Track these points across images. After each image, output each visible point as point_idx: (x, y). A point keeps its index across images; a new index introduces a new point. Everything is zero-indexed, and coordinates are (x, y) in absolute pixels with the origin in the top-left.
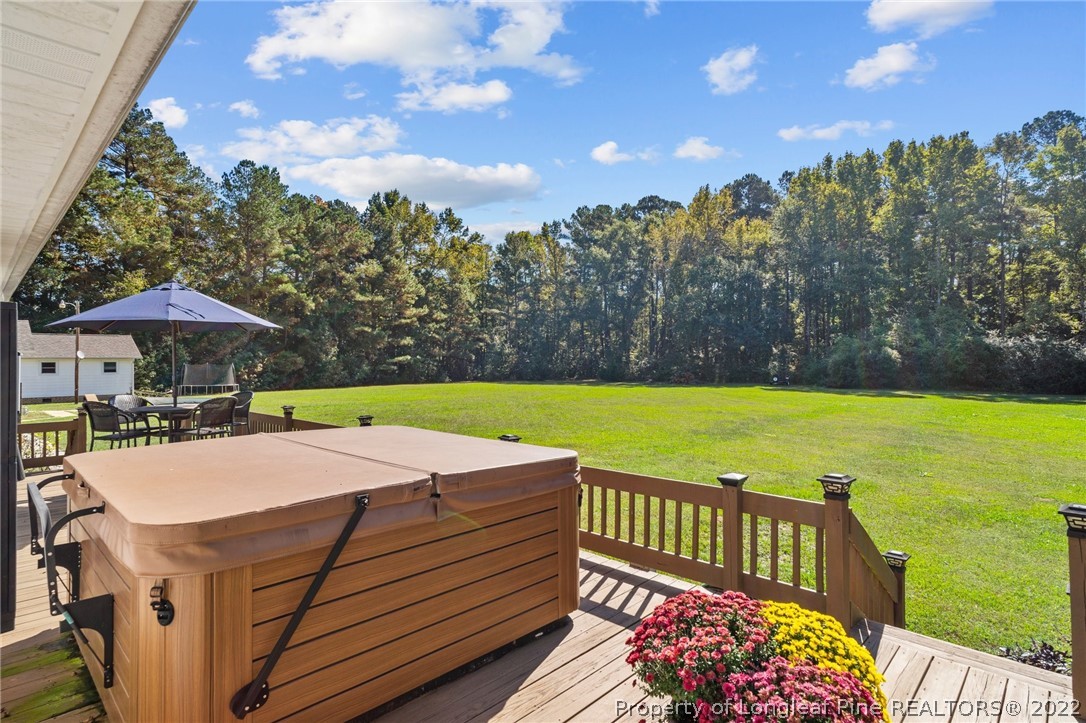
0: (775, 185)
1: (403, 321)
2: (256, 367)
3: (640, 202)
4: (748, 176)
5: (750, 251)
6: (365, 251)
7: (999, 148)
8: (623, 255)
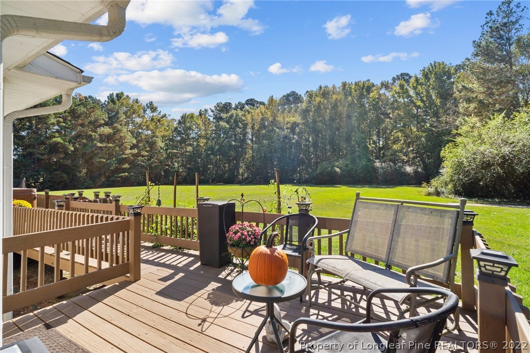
0: (303, 95)
1: (124, 156)
2: (39, 179)
3: (246, 101)
4: (292, 92)
5: (289, 126)
6: (103, 122)
7: (382, 87)
8: (235, 126)
